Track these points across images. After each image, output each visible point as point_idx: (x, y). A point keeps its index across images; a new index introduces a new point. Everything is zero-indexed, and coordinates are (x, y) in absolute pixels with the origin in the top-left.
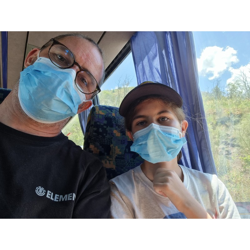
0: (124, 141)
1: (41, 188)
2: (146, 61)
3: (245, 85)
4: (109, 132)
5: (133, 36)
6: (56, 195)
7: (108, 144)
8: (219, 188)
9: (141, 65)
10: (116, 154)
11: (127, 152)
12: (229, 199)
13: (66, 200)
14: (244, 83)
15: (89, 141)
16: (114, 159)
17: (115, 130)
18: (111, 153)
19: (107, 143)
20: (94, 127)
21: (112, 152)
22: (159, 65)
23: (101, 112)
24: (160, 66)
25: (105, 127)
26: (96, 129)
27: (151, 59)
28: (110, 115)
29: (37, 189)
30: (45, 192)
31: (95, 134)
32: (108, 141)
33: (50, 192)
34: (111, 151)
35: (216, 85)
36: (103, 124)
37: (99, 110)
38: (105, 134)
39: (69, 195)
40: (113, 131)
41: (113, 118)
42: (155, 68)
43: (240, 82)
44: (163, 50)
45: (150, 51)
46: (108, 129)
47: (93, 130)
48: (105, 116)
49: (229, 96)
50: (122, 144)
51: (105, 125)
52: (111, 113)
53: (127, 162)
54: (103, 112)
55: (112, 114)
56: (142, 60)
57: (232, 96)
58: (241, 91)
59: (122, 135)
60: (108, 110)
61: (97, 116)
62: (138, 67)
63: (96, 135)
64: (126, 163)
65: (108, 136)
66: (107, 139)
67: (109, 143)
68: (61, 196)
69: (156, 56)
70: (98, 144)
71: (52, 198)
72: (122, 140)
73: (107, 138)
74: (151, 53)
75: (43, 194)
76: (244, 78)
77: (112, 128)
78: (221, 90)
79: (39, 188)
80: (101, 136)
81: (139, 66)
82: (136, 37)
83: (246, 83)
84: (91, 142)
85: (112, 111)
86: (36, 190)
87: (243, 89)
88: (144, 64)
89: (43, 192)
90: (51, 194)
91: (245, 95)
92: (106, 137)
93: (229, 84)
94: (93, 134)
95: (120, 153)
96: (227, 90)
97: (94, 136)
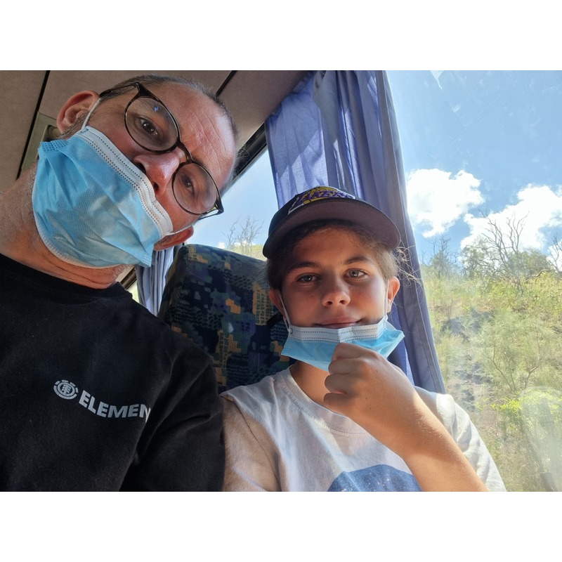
0: (248, 324)
1: (69, 383)
2: (297, 166)
3: (500, 250)
4: (215, 301)
5: (271, 116)
6: (102, 404)
7: (213, 329)
8: (458, 419)
9: (286, 174)
10: (229, 353)
11: (254, 349)
12: (478, 444)
13: (124, 416)
14: (498, 246)
15: (171, 319)
16: (224, 362)
17: (229, 299)
18: (218, 350)
19: (210, 325)
20: (183, 288)
21: (221, 347)
22: (326, 174)
23: (200, 258)
24: (327, 176)
25: (207, 290)
26: (187, 293)
27: (308, 161)
28: (218, 266)
29: (57, 385)
30: (77, 392)
31: (184, 302)
32: (212, 321)
33: (89, 395)
34: (219, 344)
35: (441, 249)
36: (202, 284)
37: (197, 252)
38: (206, 306)
39: (131, 407)
40: (224, 301)
41: (226, 272)
42: (318, 180)
43: (488, 245)
44: (334, 142)
45: (306, 146)
46: (215, 294)
47: (181, 294)
48: (210, 266)
49: (468, 273)
50: (243, 330)
51: (207, 285)
52: (222, 261)
53: (254, 373)
54: (203, 258)
55: (224, 263)
56: (289, 162)
57: (473, 273)
58: (490, 262)
59: (245, 312)
60: (215, 254)
61: (191, 264)
62: (280, 177)
63: (186, 305)
64: (251, 374)
65: (213, 311)
66: (210, 318)
67: (215, 327)
68: (113, 408)
69: (318, 155)
70: (190, 326)
71: (91, 408)
72: (242, 323)
73: (210, 314)
74: (310, 150)
75: (73, 396)
76: (498, 237)
77: (223, 294)
78: (451, 259)
79: (62, 384)
80: (199, 309)
81: (284, 175)
82: (277, 117)
83: (502, 247)
84: (174, 321)
85: (223, 258)
86: (55, 387)
87: (495, 259)
88: (294, 171)
89: (71, 392)
90: (90, 399)
91: (499, 271)
92: (209, 311)
93: (466, 249)
94: (180, 304)
95: (239, 350)
96: (462, 261)
97: (182, 308)
